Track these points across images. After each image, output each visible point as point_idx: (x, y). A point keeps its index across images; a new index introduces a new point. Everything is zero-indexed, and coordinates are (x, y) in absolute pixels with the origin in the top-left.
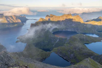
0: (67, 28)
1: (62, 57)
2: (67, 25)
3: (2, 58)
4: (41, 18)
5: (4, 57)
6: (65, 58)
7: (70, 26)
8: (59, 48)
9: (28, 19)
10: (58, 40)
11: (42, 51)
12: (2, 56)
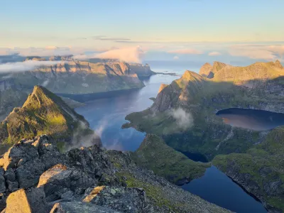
0: (262, 102)
1: (240, 185)
2: (264, 93)
3: (91, 160)
4: (189, 72)
5: (94, 157)
6: (248, 189)
7: (273, 96)
8: (234, 156)
9: (155, 74)
10: (231, 135)
11: (183, 159)
12: (90, 155)
